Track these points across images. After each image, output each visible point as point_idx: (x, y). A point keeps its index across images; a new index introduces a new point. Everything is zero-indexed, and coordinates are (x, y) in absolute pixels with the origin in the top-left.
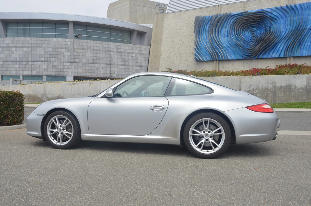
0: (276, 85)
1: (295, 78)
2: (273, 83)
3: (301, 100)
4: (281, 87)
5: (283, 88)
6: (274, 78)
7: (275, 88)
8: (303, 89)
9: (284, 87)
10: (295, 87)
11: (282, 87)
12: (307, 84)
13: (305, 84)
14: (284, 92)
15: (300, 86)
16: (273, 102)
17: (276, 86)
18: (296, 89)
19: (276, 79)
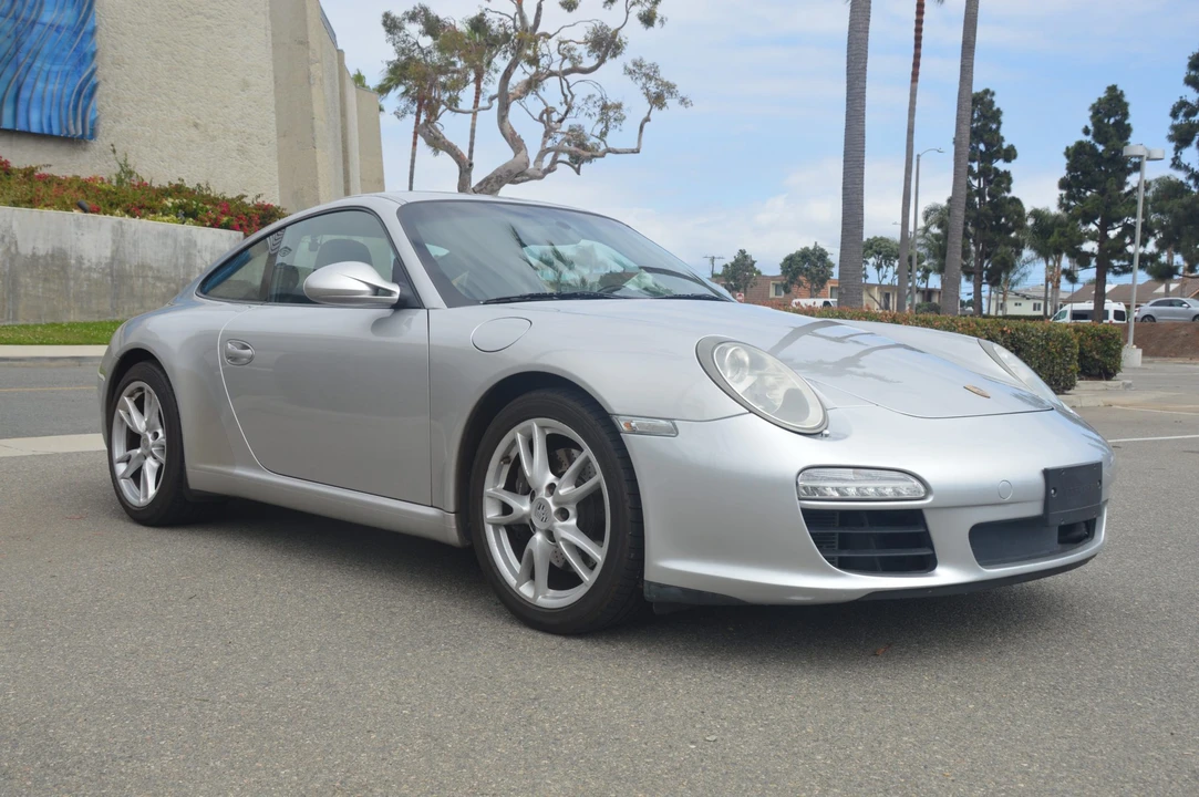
0: (17, 248)
1: (78, 225)
2: (7, 240)
3: (98, 312)
4: (34, 258)
5: (41, 261)
6: (8, 219)
7: (12, 260)
8: (103, 269)
9: (45, 257)
10: (80, 260)
11: (39, 258)
12: (113, 252)
13: (108, 253)
14: (46, 280)
15: (94, 260)
16: (8, 320)
17: (18, 253)
18: (80, 269)
19: (15, 224)
